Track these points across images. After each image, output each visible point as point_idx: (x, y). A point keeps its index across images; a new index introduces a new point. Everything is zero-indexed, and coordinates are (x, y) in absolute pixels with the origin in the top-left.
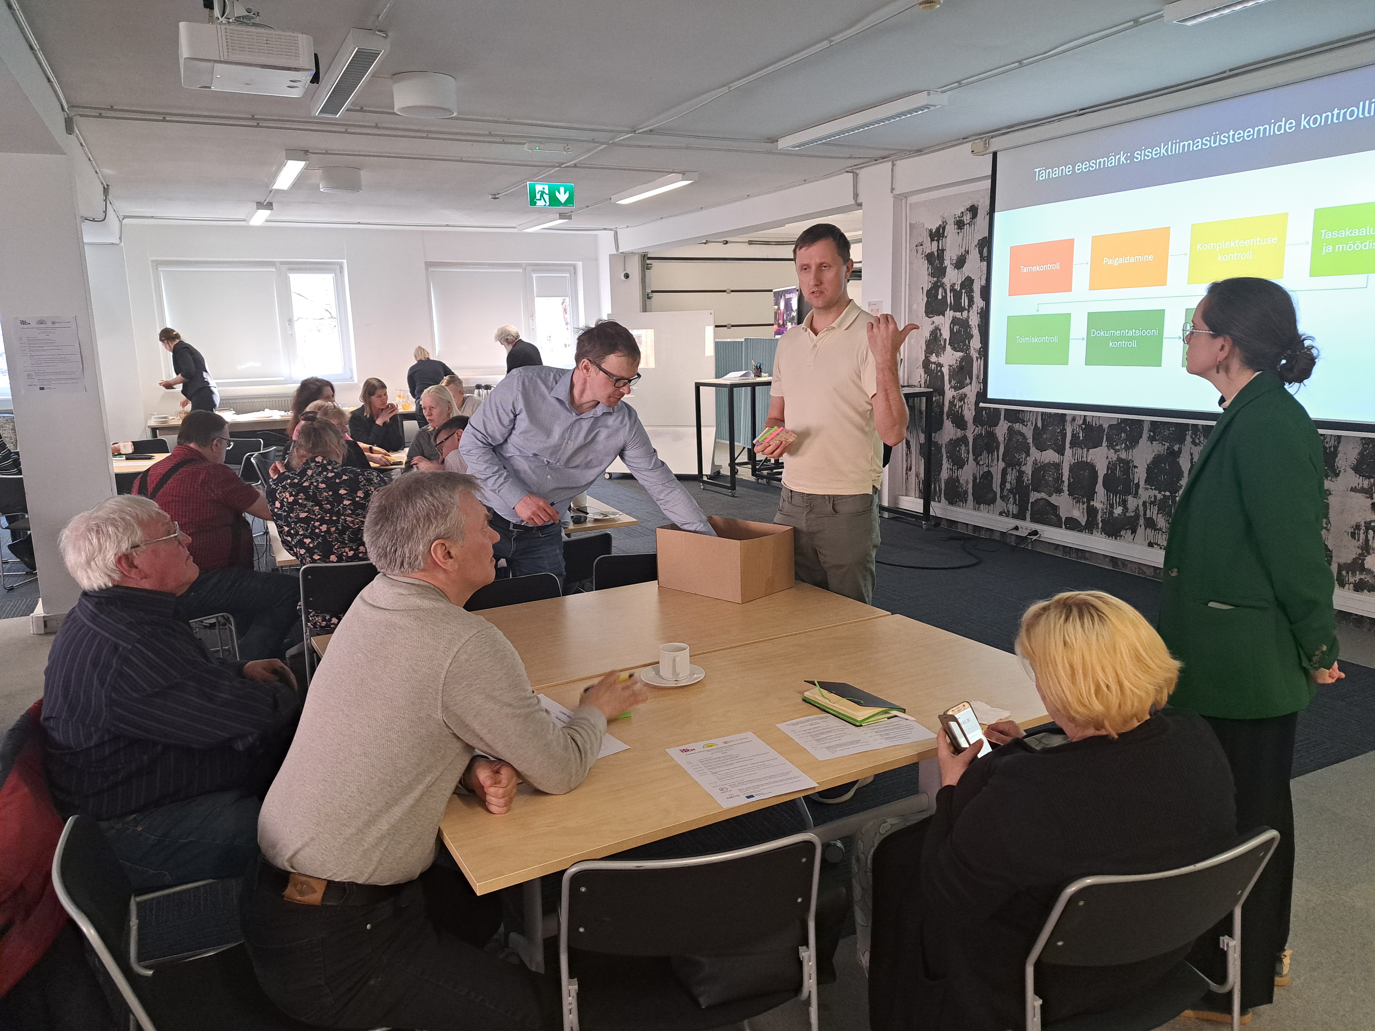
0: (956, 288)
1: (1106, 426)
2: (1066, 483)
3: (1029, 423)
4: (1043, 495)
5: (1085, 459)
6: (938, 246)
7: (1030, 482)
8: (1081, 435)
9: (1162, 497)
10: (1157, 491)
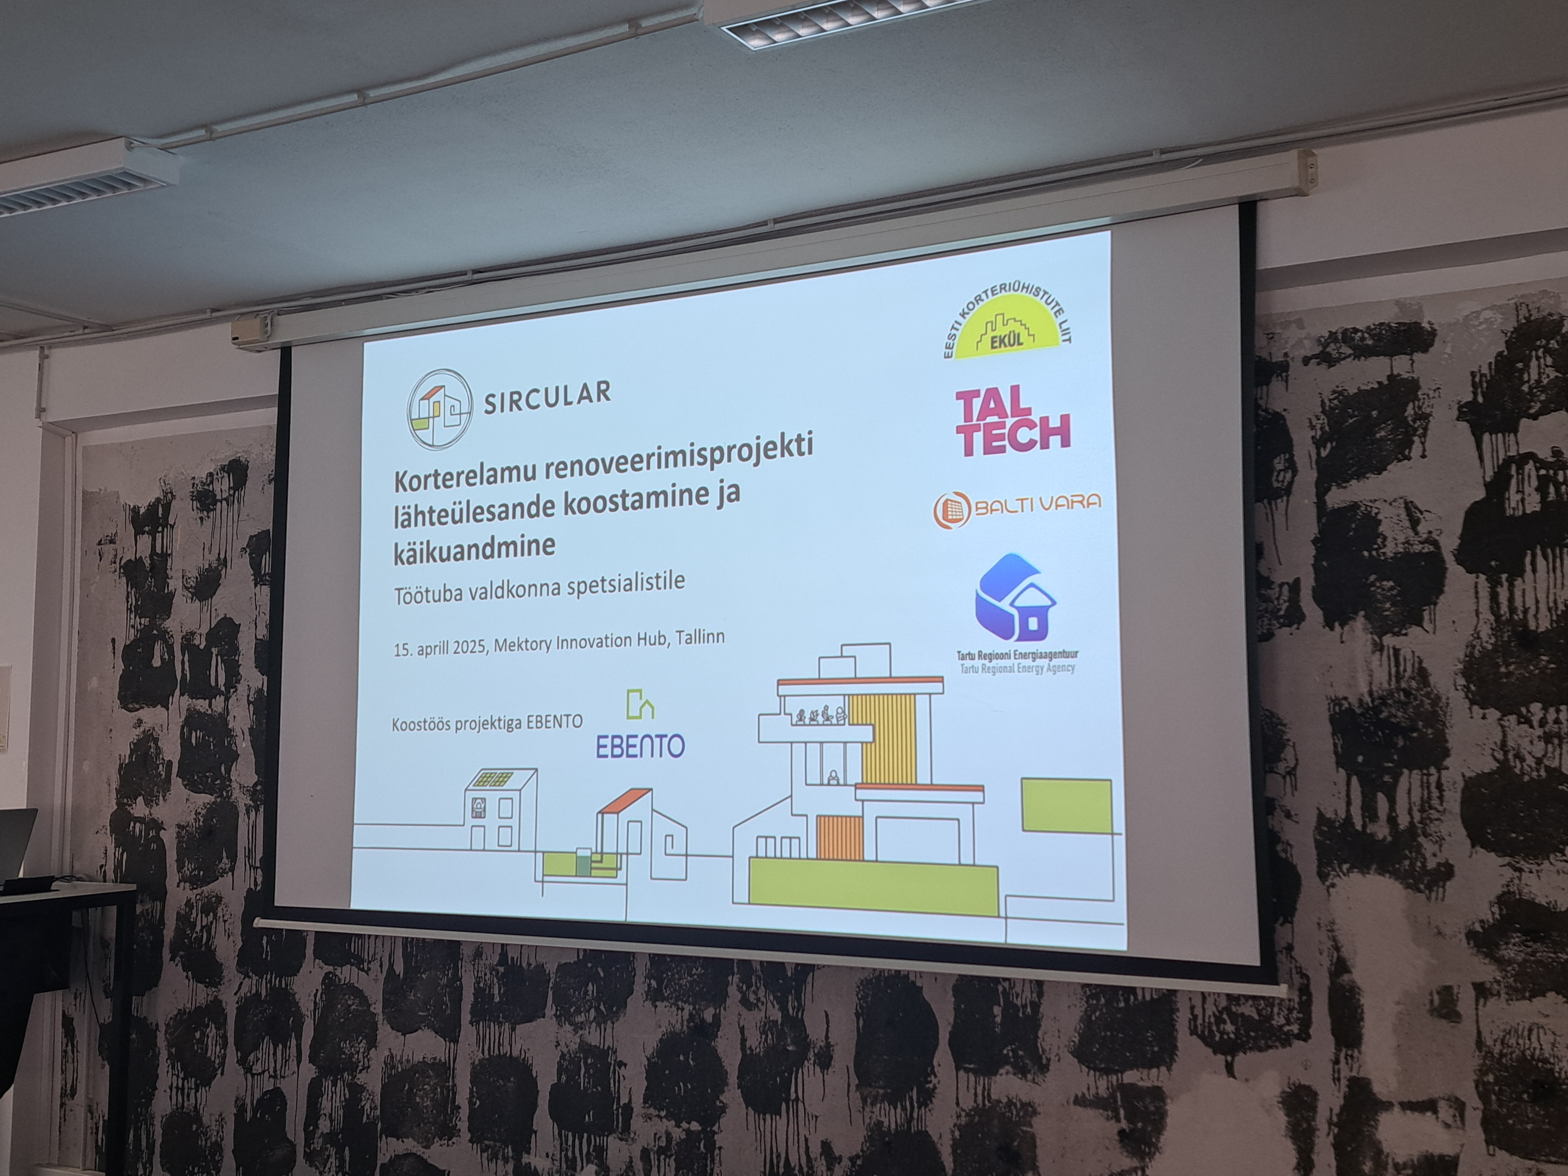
0: (197, 642)
1: (551, 968)
2: (464, 1113)
3: (375, 966)
4: (410, 1145)
5: (506, 1049)
6: (153, 547)
7: (378, 1112)
8: (496, 992)
9: (683, 1136)
10: (673, 1123)
